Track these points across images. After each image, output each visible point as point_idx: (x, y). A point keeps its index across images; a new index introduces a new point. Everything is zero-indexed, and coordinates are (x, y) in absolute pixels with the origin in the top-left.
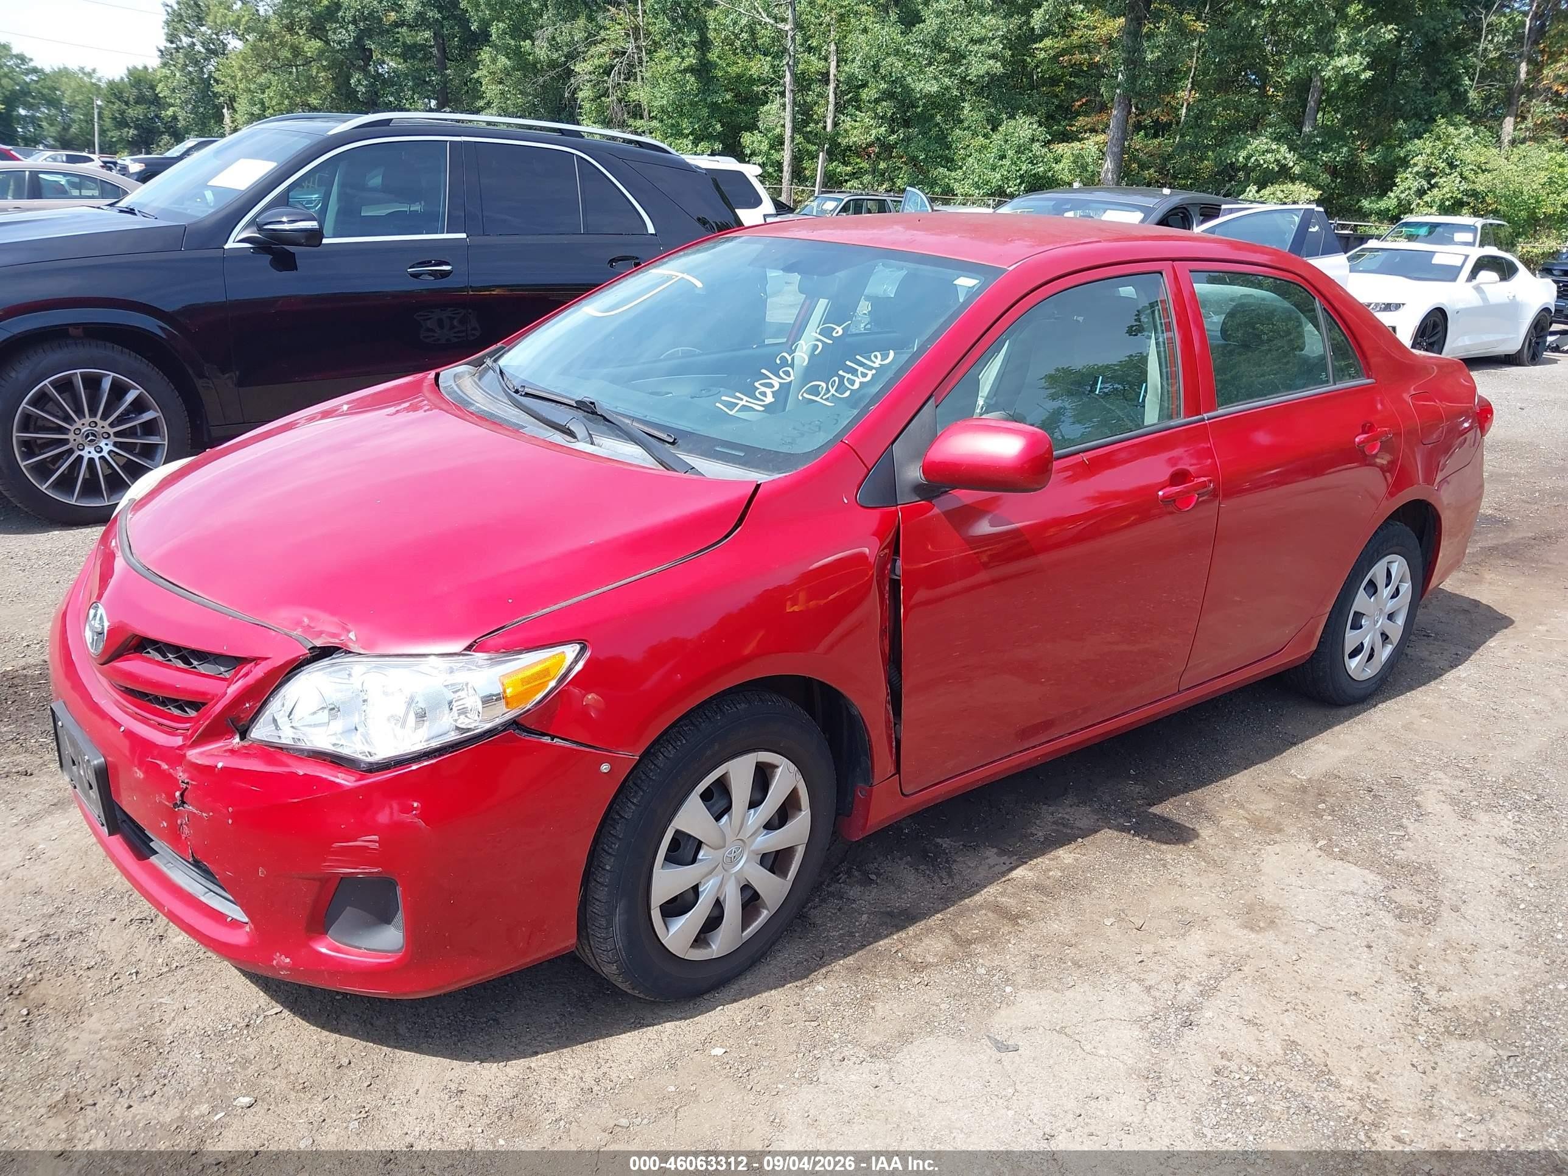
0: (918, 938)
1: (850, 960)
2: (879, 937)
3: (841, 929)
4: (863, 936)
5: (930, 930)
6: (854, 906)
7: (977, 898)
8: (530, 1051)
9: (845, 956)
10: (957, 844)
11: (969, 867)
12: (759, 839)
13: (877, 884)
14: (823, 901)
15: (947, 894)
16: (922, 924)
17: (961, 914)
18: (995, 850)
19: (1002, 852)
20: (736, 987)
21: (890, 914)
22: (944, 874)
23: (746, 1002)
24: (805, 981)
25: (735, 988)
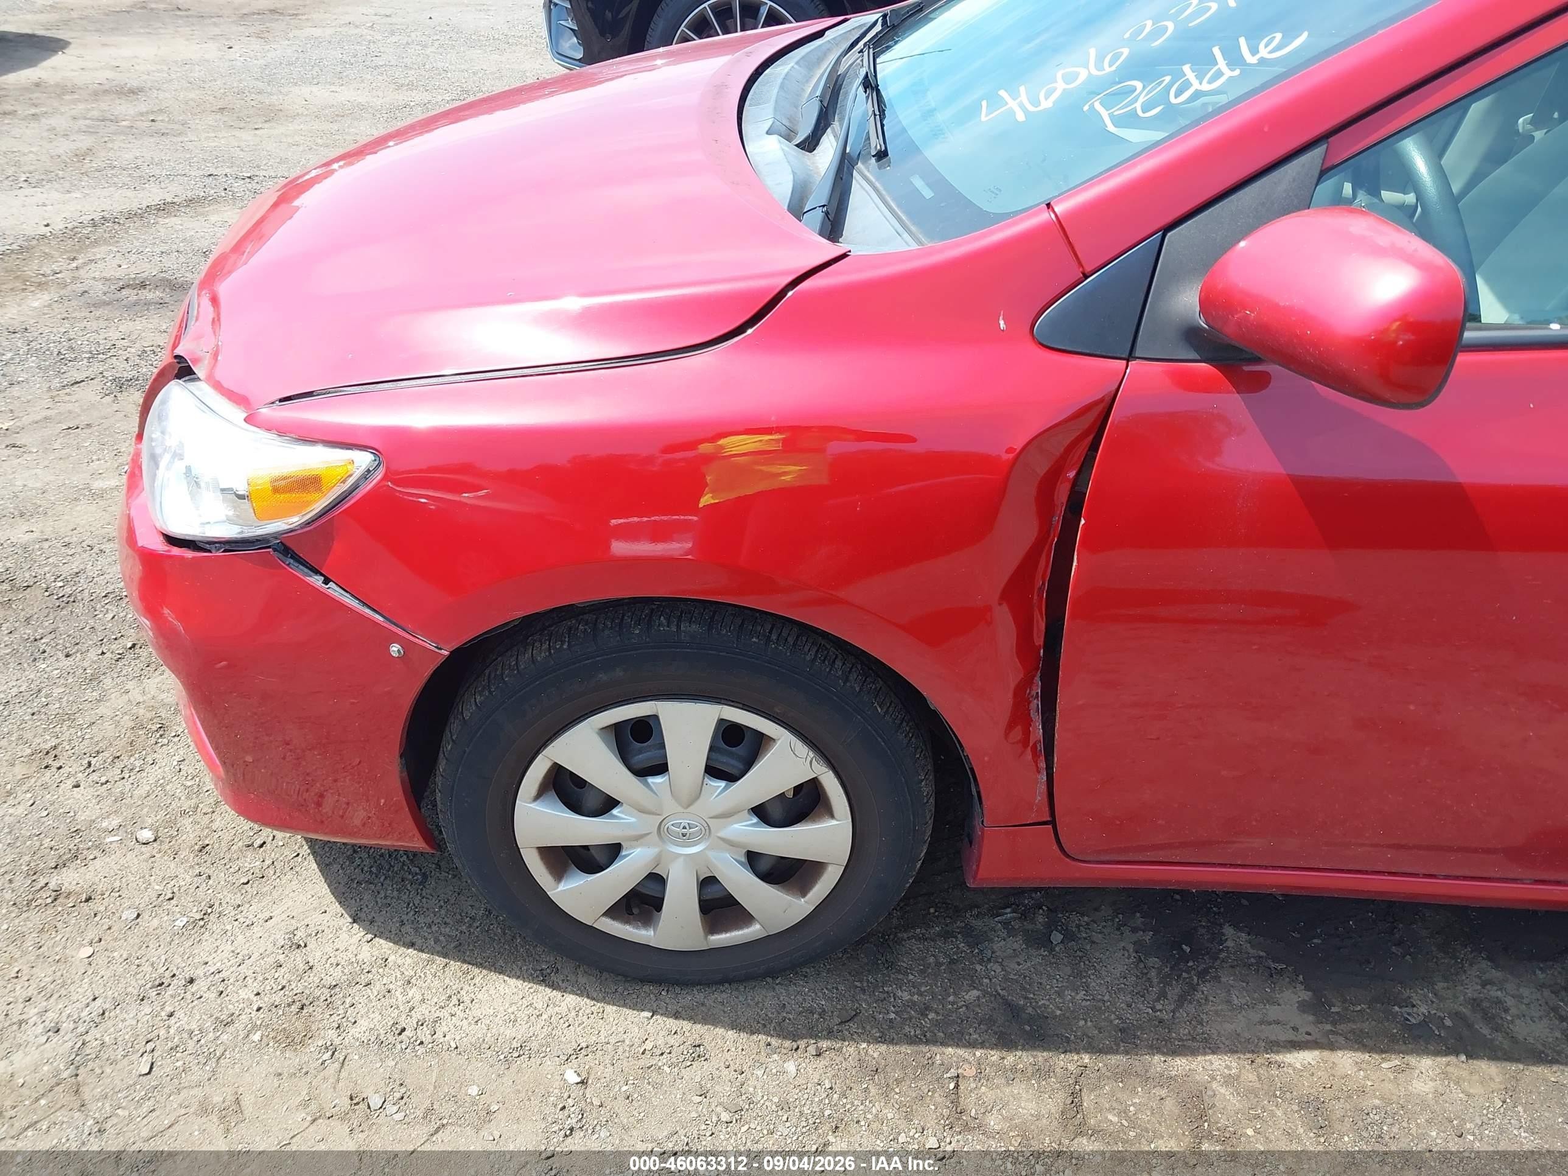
0: (1012, 1074)
1: (876, 1052)
2: (958, 1039)
3: (921, 994)
4: (936, 1024)
5: (1042, 1073)
6: (978, 967)
7: (1180, 1064)
8: (408, 939)
9: (882, 1039)
10: (1251, 951)
11: (1229, 1002)
12: (736, 826)
13: (1052, 950)
14: (946, 935)
15: (1140, 1028)
16: (1041, 1056)
17: (1121, 1075)
18: (1306, 995)
19: (1317, 1008)
20: (700, 997)
21: (1014, 1011)
22: (1174, 992)
23: (686, 1025)
24: (787, 1043)
25: (688, 998)
